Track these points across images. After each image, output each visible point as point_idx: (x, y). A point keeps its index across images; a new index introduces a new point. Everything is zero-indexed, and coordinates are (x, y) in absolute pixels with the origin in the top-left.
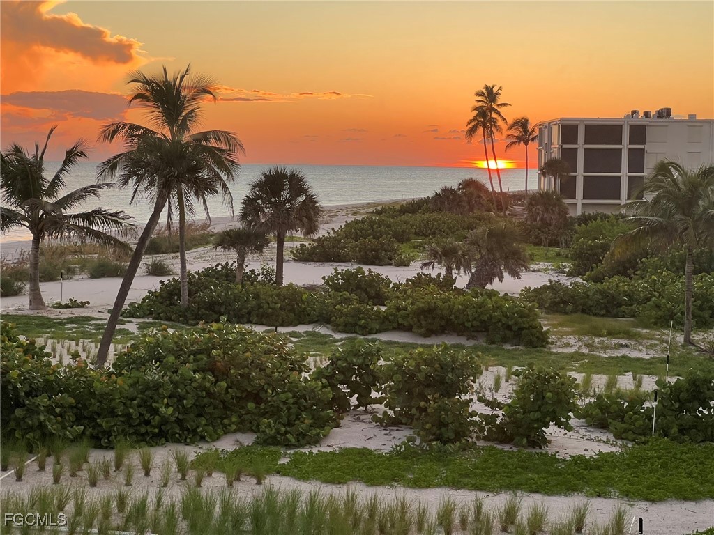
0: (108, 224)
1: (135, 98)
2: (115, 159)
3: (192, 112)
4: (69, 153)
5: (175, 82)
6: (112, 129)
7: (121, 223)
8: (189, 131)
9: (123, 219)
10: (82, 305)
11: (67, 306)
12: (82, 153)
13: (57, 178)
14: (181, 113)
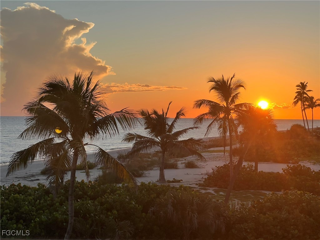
0: (194, 145)
1: (212, 89)
2: (202, 116)
3: (236, 95)
4: (178, 114)
5: (228, 81)
6: (199, 103)
7: (200, 144)
8: (234, 103)
9: (202, 143)
10: (179, 181)
11: (173, 182)
12: (183, 114)
13: (172, 124)
14: (231, 95)
